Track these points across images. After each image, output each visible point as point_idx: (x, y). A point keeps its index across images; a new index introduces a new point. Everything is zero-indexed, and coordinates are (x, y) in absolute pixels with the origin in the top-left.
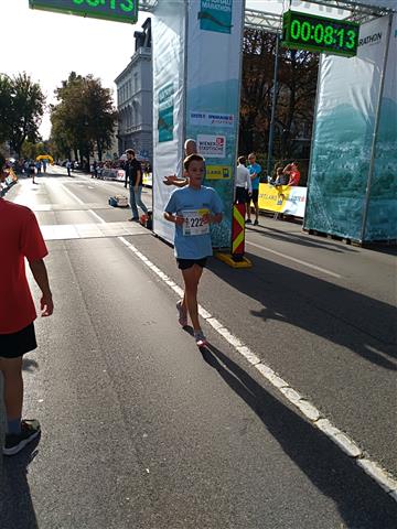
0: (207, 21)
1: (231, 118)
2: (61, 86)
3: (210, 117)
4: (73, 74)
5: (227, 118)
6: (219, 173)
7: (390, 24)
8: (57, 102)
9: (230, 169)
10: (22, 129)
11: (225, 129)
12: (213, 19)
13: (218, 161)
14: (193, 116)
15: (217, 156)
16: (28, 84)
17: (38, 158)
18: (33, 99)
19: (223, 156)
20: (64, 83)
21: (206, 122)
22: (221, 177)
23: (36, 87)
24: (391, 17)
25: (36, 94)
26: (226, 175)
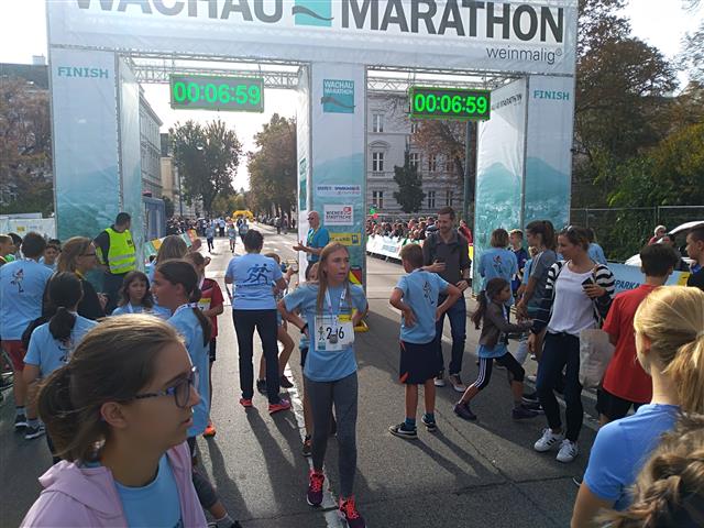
0: (330, 105)
1: (358, 188)
2: (262, 130)
3: (337, 189)
4: (276, 116)
5: (353, 189)
6: (348, 239)
7: (528, 86)
8: (256, 149)
9: (359, 235)
10: (214, 182)
11: (353, 199)
12: (335, 102)
13: (346, 228)
14: (319, 188)
15: (344, 224)
16: (223, 131)
17: (235, 214)
18: (227, 148)
19: (352, 224)
20: (266, 126)
21: (333, 193)
22: (350, 243)
23: (231, 134)
24: (528, 79)
25: (231, 141)
26: (355, 242)
